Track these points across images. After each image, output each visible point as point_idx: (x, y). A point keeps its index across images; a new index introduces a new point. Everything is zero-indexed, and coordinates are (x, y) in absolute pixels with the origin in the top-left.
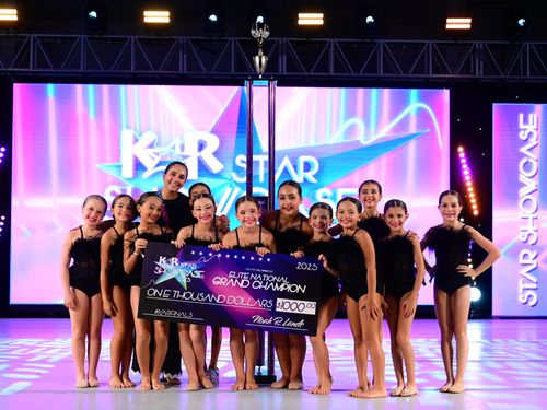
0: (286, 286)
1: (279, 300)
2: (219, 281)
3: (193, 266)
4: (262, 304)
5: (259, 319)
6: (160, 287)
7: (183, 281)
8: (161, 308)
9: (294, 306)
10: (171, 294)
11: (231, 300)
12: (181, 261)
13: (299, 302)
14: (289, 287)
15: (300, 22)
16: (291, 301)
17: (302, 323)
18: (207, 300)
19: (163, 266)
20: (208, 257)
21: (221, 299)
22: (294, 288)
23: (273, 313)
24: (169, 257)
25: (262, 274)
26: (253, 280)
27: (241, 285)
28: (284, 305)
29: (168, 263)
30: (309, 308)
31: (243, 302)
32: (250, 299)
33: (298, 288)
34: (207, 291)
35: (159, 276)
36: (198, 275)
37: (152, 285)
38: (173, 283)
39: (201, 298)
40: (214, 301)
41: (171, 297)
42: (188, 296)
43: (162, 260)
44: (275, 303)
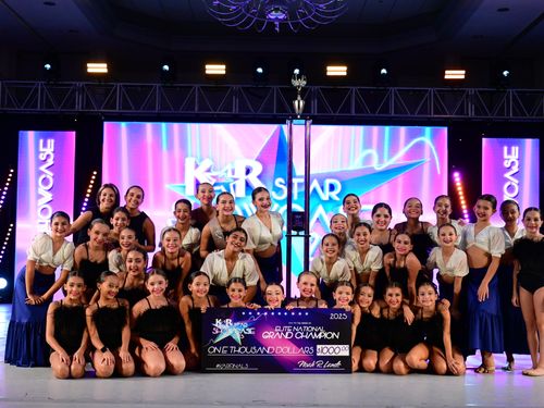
1: (319, 347)
2: (268, 335)
3: (245, 325)
6: (218, 345)
7: (238, 338)
10: (229, 350)
11: (279, 350)
12: (234, 321)
13: (335, 346)
14: (326, 335)
16: (329, 346)
17: (339, 363)
18: (259, 352)
19: (220, 327)
21: (271, 350)
22: (329, 335)
23: (315, 358)
24: (223, 319)
25: (302, 326)
27: (286, 337)
28: (323, 350)
29: (224, 323)
31: (289, 351)
32: (295, 347)
34: (259, 344)
36: (250, 331)
37: (212, 344)
38: (230, 341)
39: (254, 351)
40: (265, 352)
41: (229, 352)
42: (243, 350)
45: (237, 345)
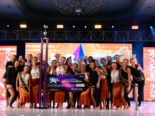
0: (77, 81)
1: (76, 84)
2: (63, 82)
3: (57, 79)
4: (73, 86)
5: (73, 89)
7: (55, 82)
8: (51, 89)
9: (80, 85)
10: (53, 85)
14: (78, 81)
15: (95, 27)
20: (60, 77)
22: (79, 81)
24: (52, 78)
26: (70, 81)
28: (78, 85)
30: (83, 85)
31: (69, 86)
33: (80, 81)
34: (61, 84)
35: (50, 82)
36: (58, 81)
39: (60, 86)
42: (57, 85)
43: (50, 78)
44: (75, 85)
45: (55, 84)
